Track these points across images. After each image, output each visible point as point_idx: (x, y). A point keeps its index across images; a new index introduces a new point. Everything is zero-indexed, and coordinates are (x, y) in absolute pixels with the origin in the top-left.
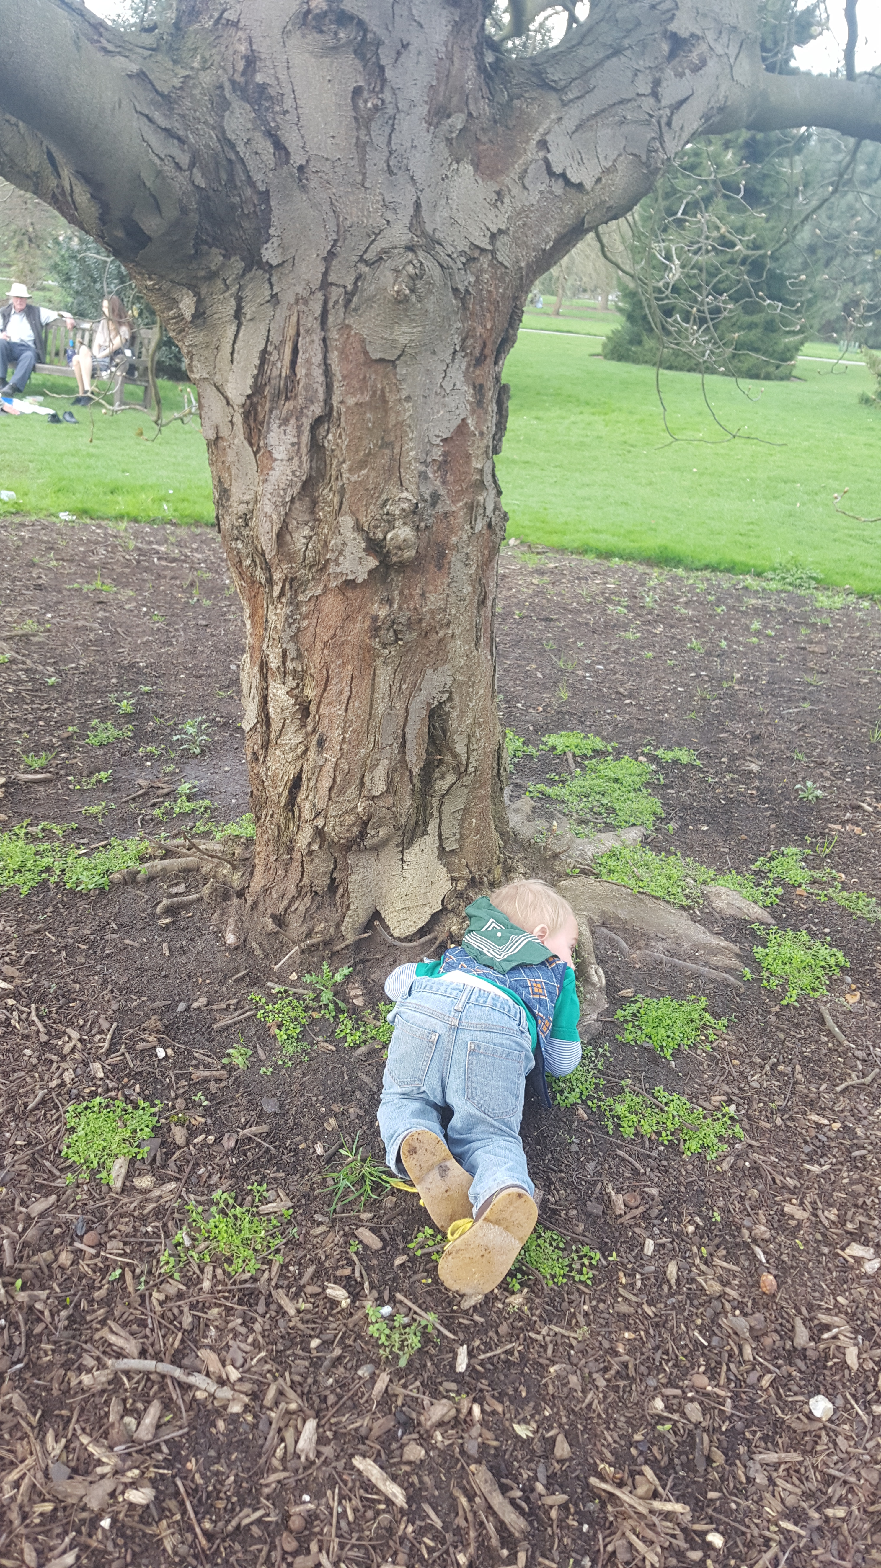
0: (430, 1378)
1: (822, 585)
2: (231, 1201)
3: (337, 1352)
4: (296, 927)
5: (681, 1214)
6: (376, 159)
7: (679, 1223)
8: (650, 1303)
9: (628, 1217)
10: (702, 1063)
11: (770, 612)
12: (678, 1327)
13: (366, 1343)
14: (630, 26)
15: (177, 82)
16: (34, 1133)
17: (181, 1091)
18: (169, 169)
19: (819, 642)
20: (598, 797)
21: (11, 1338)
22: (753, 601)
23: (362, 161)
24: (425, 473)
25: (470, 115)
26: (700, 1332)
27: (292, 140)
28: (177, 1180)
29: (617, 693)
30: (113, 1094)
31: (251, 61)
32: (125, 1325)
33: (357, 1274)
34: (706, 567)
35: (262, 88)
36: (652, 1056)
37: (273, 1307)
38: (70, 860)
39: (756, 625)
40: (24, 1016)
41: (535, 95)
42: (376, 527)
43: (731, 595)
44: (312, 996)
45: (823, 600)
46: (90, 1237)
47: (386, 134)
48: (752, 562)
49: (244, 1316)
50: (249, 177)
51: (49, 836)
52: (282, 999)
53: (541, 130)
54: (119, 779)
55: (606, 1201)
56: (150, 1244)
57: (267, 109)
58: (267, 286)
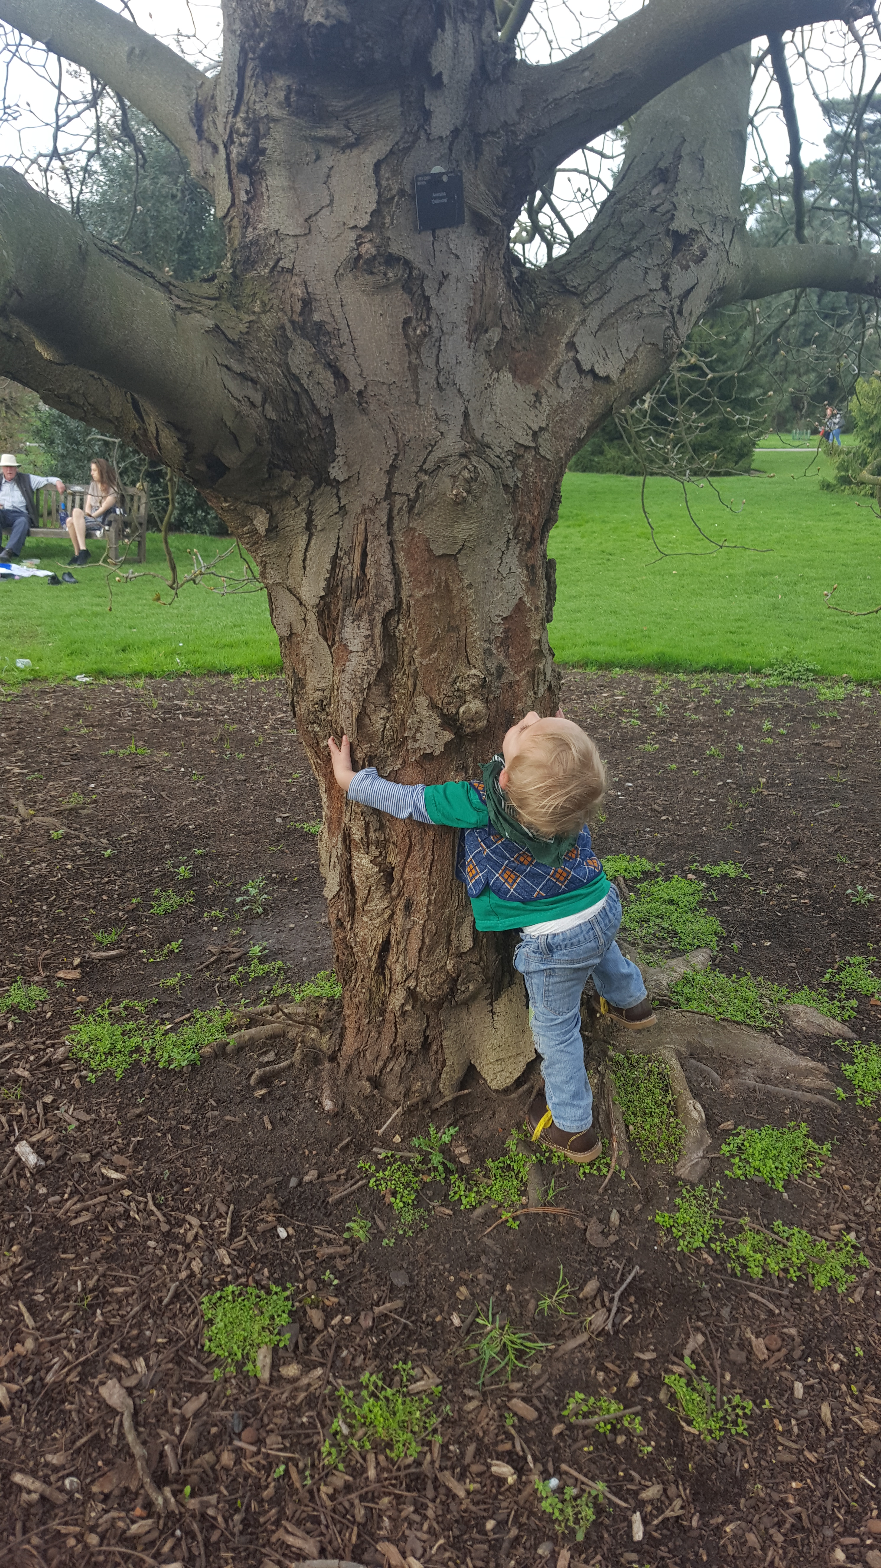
0: (609, 1550)
1: (821, 676)
2: (380, 1383)
3: (514, 1532)
4: (393, 1089)
5: (823, 1353)
6: (427, 378)
7: (823, 1361)
8: (811, 1449)
9: (772, 1360)
10: (813, 1192)
11: (778, 710)
12: (843, 1470)
13: (540, 1519)
14: (635, 229)
15: (243, 327)
16: (173, 1329)
17: (309, 1271)
18: (245, 409)
19: (831, 737)
20: (658, 921)
21: (189, 1549)
22: (758, 700)
23: (415, 382)
24: (489, 650)
25: (504, 327)
26: (866, 1474)
27: (350, 369)
28: (322, 1365)
29: (652, 810)
30: (243, 1280)
31: (308, 303)
32: (299, 1523)
33: (518, 1448)
34: (705, 669)
35: (320, 325)
36: (764, 1190)
37: (442, 1490)
38: (158, 1037)
39: (767, 725)
40: (142, 1206)
41: (558, 301)
42: (449, 703)
43: (735, 695)
44: (420, 1158)
45: (826, 693)
46: (248, 1434)
47: (434, 356)
48: (749, 660)
49: (415, 1503)
50: (314, 406)
51: (133, 1014)
52: (390, 1164)
53: (568, 333)
54: (189, 947)
55: (745, 1345)
56: (307, 1436)
57: (325, 343)
58: (335, 499)
